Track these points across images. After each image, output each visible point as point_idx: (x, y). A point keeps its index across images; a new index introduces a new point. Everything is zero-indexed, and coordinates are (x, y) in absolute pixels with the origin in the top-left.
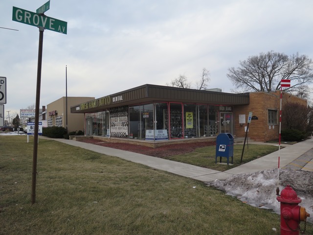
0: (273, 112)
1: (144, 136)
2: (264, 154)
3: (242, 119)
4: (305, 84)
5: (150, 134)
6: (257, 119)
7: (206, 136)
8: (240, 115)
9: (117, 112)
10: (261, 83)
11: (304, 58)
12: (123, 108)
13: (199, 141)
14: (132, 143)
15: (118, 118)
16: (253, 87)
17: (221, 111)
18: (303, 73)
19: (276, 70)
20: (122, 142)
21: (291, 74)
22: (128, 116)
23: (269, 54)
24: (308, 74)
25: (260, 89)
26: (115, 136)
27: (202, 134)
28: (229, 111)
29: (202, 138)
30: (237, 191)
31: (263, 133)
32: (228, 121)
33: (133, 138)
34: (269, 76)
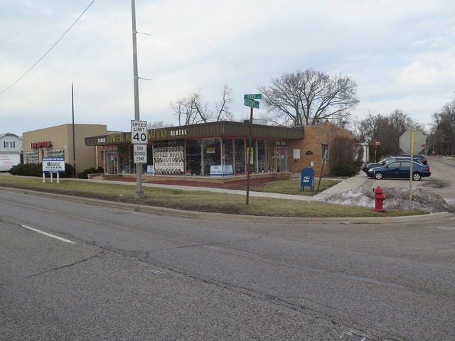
0: (325, 146)
1: (207, 172)
2: (330, 186)
3: (297, 154)
4: (347, 111)
5: (216, 170)
6: (312, 153)
7: (264, 172)
8: (294, 150)
9: (167, 146)
10: (296, 107)
11: (348, 80)
12: (175, 142)
13: (259, 177)
14: (191, 180)
15: (168, 153)
16: (288, 113)
17: (278, 146)
18: (345, 97)
19: (316, 92)
20: (174, 179)
21: (333, 97)
22: (184, 151)
23: (308, 71)
24: (351, 100)
25: (296, 115)
26: (163, 173)
27: (260, 170)
28: (283, 146)
29: (261, 174)
30: (337, 202)
32: (283, 156)
33: (192, 175)
34: (307, 99)
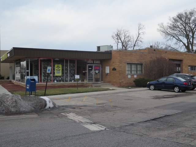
3: (107, 70)
7: (74, 82)
8: (106, 67)
17: (89, 64)
22: (20, 66)
26: (17, 80)
28: (98, 64)
31: (119, 80)
32: (96, 71)
